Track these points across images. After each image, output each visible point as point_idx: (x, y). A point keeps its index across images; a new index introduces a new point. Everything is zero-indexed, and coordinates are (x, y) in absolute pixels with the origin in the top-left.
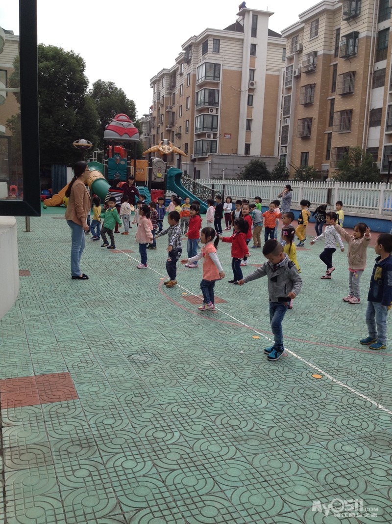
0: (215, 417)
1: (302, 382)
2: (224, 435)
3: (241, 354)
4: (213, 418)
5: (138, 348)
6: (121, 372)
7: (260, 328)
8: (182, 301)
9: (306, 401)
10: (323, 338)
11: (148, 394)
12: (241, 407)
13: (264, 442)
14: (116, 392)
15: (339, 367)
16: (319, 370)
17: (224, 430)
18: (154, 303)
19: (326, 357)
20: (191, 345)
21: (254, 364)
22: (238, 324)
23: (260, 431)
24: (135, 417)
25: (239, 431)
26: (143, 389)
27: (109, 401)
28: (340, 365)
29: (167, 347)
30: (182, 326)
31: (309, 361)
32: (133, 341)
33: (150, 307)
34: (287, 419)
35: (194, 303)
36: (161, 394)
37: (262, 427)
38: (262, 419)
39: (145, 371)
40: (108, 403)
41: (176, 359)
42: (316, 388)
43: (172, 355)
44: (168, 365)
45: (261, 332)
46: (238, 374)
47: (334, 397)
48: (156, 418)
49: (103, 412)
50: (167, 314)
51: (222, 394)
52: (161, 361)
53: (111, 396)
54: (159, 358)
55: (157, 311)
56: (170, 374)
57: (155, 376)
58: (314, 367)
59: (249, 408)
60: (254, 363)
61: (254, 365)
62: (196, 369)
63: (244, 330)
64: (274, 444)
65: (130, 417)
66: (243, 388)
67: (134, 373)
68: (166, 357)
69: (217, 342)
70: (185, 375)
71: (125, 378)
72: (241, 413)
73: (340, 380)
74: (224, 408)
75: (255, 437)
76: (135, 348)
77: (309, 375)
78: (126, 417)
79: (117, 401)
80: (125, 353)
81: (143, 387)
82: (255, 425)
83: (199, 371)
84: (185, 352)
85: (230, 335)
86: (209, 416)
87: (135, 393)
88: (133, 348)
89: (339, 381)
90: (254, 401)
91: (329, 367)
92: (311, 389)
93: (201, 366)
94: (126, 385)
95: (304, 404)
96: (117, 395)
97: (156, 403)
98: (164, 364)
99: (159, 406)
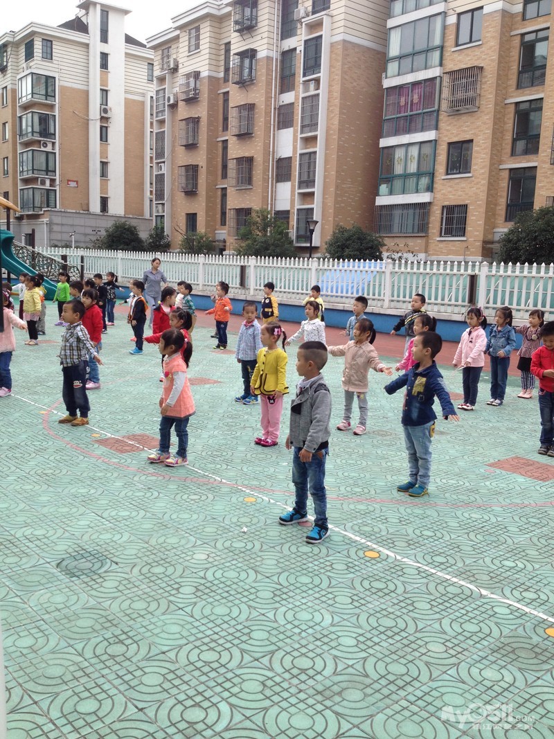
0: (267, 658)
1: (357, 568)
2: (301, 691)
3: (244, 532)
4: (265, 661)
5: (66, 547)
6: (59, 599)
7: (246, 482)
8: (100, 450)
9: (383, 601)
10: (342, 489)
11: (131, 634)
12: (297, 630)
13: (369, 691)
14: (72, 642)
15: (391, 534)
16: (369, 543)
17: (295, 681)
18: (52, 458)
19: (364, 520)
20: (156, 528)
21: (273, 547)
22: (212, 480)
23: (350, 670)
24: (133, 688)
25: (319, 677)
26: (115, 626)
27: (67, 663)
28: (391, 531)
29: (117, 537)
30: (123, 494)
31: (346, 531)
32: (51, 533)
33: (49, 466)
34: (376, 640)
35: (122, 452)
36: (155, 631)
37: (350, 663)
38: (340, 648)
39: (102, 589)
40: (66, 667)
41: (145, 559)
42: (383, 575)
43: (134, 552)
44: (136, 570)
45: (252, 489)
46: (260, 569)
47: (416, 586)
48: (170, 681)
49: (66, 687)
50: (85, 475)
51: (255, 614)
52: (120, 565)
53: (66, 650)
54: (115, 559)
55: (64, 471)
56: (149, 590)
57: (124, 598)
58: (358, 538)
59: (310, 631)
60: (272, 545)
61: (273, 550)
62: (187, 572)
63: (225, 490)
64: (385, 691)
65: (122, 688)
66: (279, 594)
67: (84, 597)
68: (126, 557)
69: (195, 516)
70: (176, 586)
71: (73, 608)
72: (304, 642)
73: (405, 555)
74: (274, 640)
75: (350, 685)
76: (61, 547)
77: (361, 554)
78: (115, 691)
79: (80, 659)
80: (48, 560)
81: (115, 622)
82: (337, 661)
83: (194, 575)
84: (153, 542)
85: (209, 500)
86: (257, 660)
87: (106, 636)
88: (57, 548)
89: (405, 557)
90: (311, 617)
91: (379, 536)
92: (377, 578)
93: (193, 565)
94: (81, 623)
95: (384, 607)
96: (75, 646)
97: (154, 651)
98: (128, 570)
99: (162, 657)
